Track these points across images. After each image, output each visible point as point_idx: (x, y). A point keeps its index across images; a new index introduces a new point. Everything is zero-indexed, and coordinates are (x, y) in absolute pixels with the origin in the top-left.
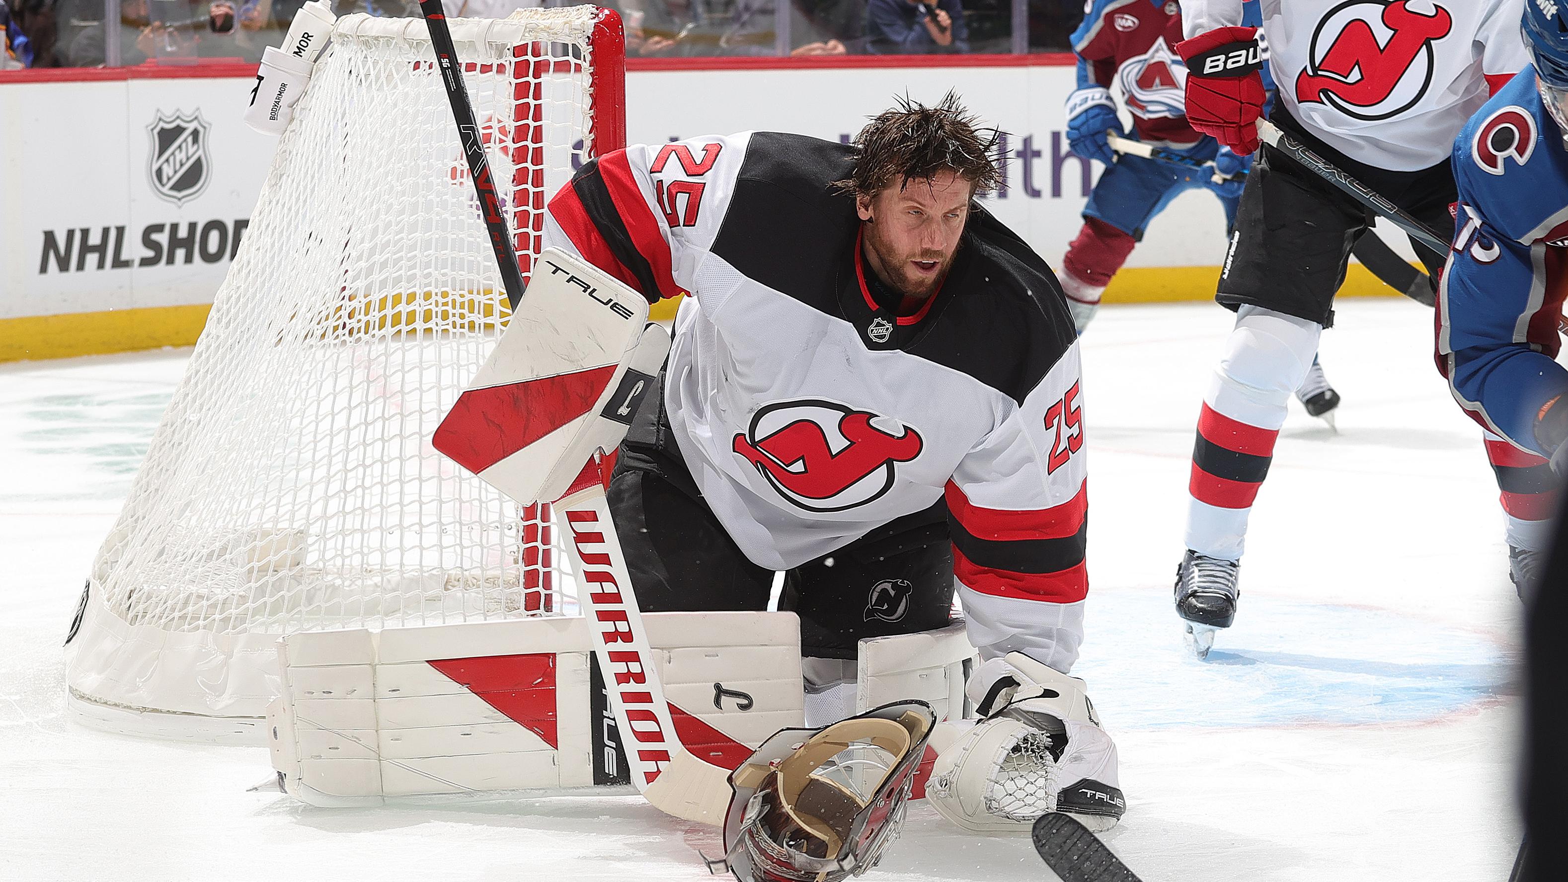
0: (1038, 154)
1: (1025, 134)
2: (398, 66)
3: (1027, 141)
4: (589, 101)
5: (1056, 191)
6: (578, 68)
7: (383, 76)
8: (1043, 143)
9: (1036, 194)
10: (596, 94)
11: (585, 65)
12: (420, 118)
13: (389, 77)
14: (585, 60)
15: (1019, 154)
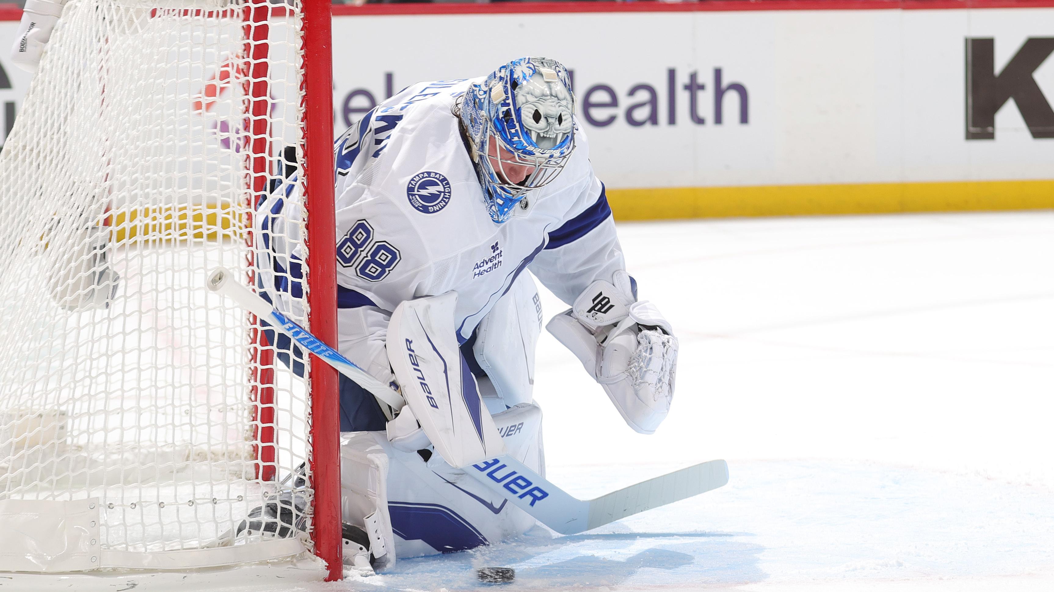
0: (702, 87)
1: (691, 70)
2: (138, 13)
3: (693, 77)
4: (300, 43)
5: (718, 119)
6: (292, 13)
7: (125, 21)
8: (707, 78)
9: (700, 121)
10: (307, 36)
11: (297, 10)
12: (156, 57)
13: (131, 21)
14: (297, 7)
15: (687, 87)
